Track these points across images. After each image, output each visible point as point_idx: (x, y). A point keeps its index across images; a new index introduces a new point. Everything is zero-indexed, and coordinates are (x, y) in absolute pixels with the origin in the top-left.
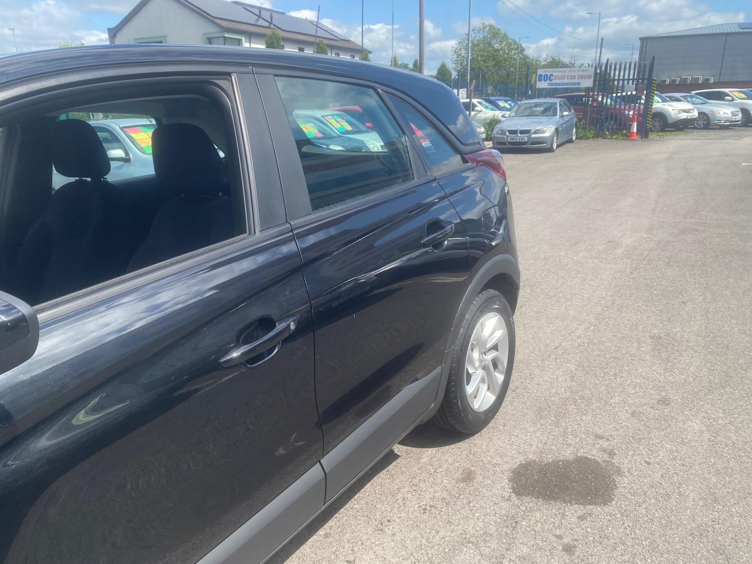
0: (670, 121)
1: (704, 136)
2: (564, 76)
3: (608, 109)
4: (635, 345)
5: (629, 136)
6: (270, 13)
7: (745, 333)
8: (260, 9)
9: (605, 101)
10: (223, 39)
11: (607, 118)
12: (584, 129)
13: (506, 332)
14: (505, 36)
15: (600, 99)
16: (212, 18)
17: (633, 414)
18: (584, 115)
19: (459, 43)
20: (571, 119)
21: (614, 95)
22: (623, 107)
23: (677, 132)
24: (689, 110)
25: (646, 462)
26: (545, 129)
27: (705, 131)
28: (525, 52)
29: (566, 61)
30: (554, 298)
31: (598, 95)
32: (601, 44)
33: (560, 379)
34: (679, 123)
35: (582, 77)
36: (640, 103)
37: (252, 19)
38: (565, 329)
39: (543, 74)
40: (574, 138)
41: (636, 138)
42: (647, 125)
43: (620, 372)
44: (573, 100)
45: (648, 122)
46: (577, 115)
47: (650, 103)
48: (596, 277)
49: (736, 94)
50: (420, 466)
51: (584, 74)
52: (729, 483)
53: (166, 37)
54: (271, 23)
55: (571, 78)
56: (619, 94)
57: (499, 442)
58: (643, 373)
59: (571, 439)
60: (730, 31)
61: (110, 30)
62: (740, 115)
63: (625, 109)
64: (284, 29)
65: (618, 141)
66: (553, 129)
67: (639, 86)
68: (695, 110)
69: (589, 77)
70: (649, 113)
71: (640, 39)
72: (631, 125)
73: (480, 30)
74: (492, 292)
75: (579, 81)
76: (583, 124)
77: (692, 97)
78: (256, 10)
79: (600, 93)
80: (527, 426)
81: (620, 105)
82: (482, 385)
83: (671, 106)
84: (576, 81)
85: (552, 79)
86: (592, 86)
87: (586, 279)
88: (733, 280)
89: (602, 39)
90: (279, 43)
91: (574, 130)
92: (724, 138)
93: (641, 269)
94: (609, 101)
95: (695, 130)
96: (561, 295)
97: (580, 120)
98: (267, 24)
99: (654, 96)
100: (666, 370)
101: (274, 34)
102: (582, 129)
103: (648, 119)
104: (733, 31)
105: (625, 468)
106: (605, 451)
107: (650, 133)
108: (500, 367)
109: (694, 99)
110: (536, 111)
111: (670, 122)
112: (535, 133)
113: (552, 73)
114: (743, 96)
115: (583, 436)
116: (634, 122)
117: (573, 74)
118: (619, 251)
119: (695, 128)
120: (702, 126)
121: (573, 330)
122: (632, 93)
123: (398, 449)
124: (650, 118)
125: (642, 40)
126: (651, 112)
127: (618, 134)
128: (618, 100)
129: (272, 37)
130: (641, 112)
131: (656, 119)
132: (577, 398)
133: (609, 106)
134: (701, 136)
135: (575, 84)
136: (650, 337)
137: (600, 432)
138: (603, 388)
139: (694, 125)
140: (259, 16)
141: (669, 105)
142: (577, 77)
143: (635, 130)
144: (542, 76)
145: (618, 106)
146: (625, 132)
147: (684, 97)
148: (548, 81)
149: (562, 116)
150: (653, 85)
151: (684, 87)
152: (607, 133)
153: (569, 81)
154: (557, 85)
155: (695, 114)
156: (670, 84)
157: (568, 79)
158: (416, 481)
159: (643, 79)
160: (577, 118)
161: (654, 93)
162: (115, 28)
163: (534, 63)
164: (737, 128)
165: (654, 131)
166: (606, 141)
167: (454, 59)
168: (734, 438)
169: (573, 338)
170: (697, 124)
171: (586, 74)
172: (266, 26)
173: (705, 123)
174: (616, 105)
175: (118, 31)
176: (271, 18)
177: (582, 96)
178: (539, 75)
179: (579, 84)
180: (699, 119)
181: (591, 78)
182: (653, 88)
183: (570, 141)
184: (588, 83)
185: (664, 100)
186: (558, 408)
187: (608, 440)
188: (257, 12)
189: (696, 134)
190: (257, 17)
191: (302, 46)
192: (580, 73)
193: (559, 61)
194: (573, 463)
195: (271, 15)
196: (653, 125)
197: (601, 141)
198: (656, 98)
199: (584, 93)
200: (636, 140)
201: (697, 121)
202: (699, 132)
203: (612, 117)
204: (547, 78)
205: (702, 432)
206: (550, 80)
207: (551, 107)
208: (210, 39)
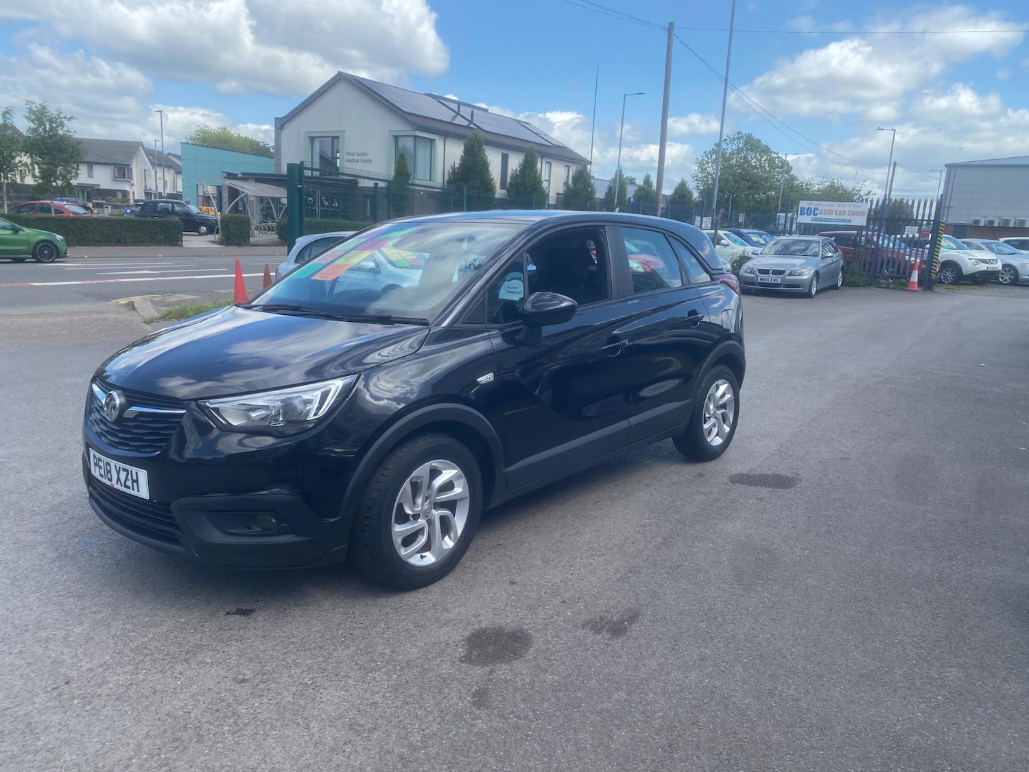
0: (965, 271)
2: (832, 212)
3: (884, 252)
5: (907, 286)
6: (471, 110)
8: (459, 104)
9: (880, 242)
10: (413, 137)
11: (882, 263)
12: (854, 274)
15: (875, 240)
16: (402, 114)
18: (853, 257)
20: (836, 261)
22: (902, 251)
23: (974, 286)
24: (990, 260)
26: (803, 271)
27: (1012, 288)
31: (872, 235)
34: (977, 275)
35: (853, 214)
36: (925, 249)
37: (448, 116)
39: (806, 208)
40: (839, 284)
41: (916, 288)
42: (932, 274)
44: (842, 239)
45: (934, 271)
46: (845, 257)
47: (937, 249)
51: (856, 210)
53: (344, 131)
54: (471, 122)
55: (840, 214)
61: (277, 120)
63: (905, 254)
64: (486, 130)
65: (895, 291)
66: (813, 272)
67: (922, 228)
68: (999, 260)
69: (862, 214)
70: (934, 260)
72: (911, 274)
73: (734, 140)
75: (850, 218)
77: (996, 245)
78: (453, 104)
79: (875, 233)
81: (905, 249)
83: (968, 254)
84: (846, 217)
85: (817, 214)
86: (865, 225)
89: (895, 162)
90: (481, 146)
91: (840, 275)
94: (886, 243)
95: (1000, 286)
97: (848, 263)
98: (466, 123)
99: (943, 241)
101: (475, 135)
102: (851, 274)
103: (934, 268)
107: (937, 285)
108: (727, 422)
109: (1000, 247)
110: (794, 249)
111: (965, 274)
112: (790, 274)
113: (818, 207)
116: (916, 269)
117: (842, 209)
119: (998, 282)
120: (1009, 281)
122: (914, 235)
124: (937, 267)
125: (950, 167)
126: (938, 260)
127: (896, 283)
128: (903, 245)
129: (473, 139)
130: (925, 259)
131: (948, 268)
133: (891, 250)
134: (1005, 293)
135: (844, 221)
139: (1000, 280)
140: (458, 113)
141: (965, 253)
142: (847, 213)
143: (915, 279)
144: (804, 208)
145: (896, 250)
146: (903, 281)
147: (987, 244)
148: (812, 216)
149: (824, 258)
150: (940, 228)
152: (882, 281)
153: (838, 217)
154: (822, 221)
155: (999, 266)
156: (982, 226)
157: (836, 214)
159: (928, 221)
160: (844, 261)
161: (943, 237)
162: (285, 117)
163: (804, 187)
165: (944, 283)
170: (1002, 278)
171: (860, 210)
172: (465, 125)
173: (1014, 279)
174: (894, 248)
175: (287, 122)
176: (472, 115)
177: (854, 235)
178: (801, 208)
179: (850, 221)
181: (864, 215)
182: (940, 231)
183: (835, 287)
184: (861, 221)
185: (959, 247)
188: (455, 107)
189: (1000, 290)
190: (455, 114)
191: (506, 152)
192: (852, 209)
195: (472, 112)
198: (946, 243)
199: (855, 232)
200: (916, 291)
201: (1002, 274)
202: (1005, 289)
203: (888, 262)
204: (809, 211)
206: (814, 215)
207: (812, 246)
208: (396, 138)
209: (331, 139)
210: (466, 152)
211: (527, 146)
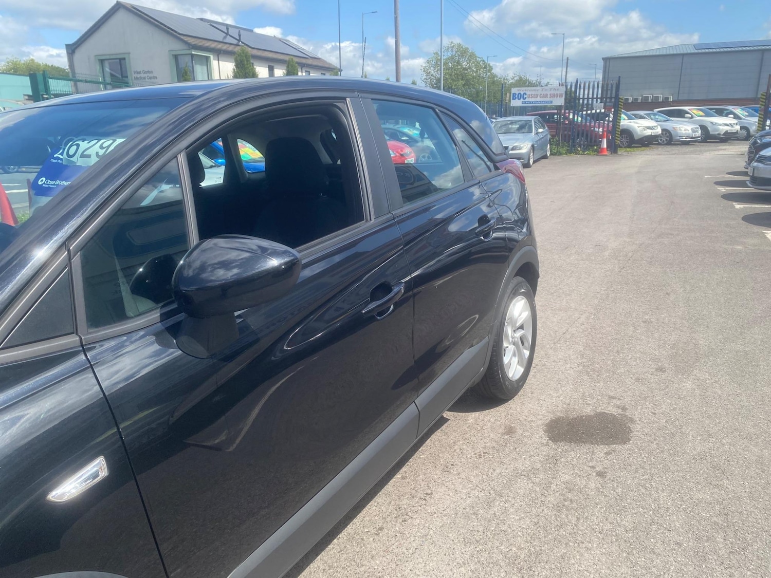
0: (636, 138)
1: (668, 152)
2: (537, 95)
3: (579, 125)
4: (631, 328)
5: (599, 152)
6: (237, 31)
7: (720, 315)
8: (228, 26)
9: (576, 118)
10: (190, 56)
11: (578, 135)
12: (557, 145)
13: (530, 314)
14: (473, 56)
15: (571, 117)
16: (178, 35)
17: (637, 380)
18: (556, 132)
19: (428, 62)
20: (545, 136)
21: (584, 113)
22: (593, 124)
23: (643, 148)
24: (653, 127)
25: (652, 413)
26: (522, 146)
27: (668, 147)
28: (493, 71)
29: (533, 79)
30: (555, 294)
31: (569, 113)
32: (567, 63)
33: (572, 357)
34: (644, 139)
35: (554, 96)
36: (609, 121)
37: (219, 36)
38: (569, 318)
39: (517, 93)
40: (548, 154)
41: (606, 153)
42: (616, 141)
43: (621, 350)
44: (546, 117)
45: (617, 138)
46: (550, 132)
47: (618, 121)
48: (590, 276)
49: (694, 111)
50: (468, 425)
51: (556, 92)
52: (719, 423)
53: (129, 53)
54: (239, 40)
55: (543, 97)
56: (589, 112)
57: (530, 405)
58: (641, 350)
59: (589, 401)
60: (685, 52)
61: (68, 46)
62: (700, 132)
63: (594, 127)
64: (253, 47)
65: (590, 156)
66: (530, 146)
67: (607, 104)
68: (659, 127)
69: (561, 96)
70: (617, 129)
71: (603, 59)
72: (601, 141)
73: (448, 49)
74: (520, 279)
75: (551, 99)
76: (556, 140)
77: (655, 115)
78: (223, 27)
79: (572, 111)
80: (551, 392)
81: (590, 122)
82: (513, 358)
83: (637, 123)
84: (548, 99)
85: (526, 98)
86: (563, 104)
87: (581, 278)
88: (707, 274)
89: (568, 58)
90: (249, 61)
91: (549, 146)
92: (685, 153)
93: (628, 268)
94: (580, 119)
95: (659, 146)
96: (561, 291)
97: (553, 136)
98: (235, 42)
99: (621, 114)
100: (659, 346)
101: (243, 51)
102: (555, 146)
103: (617, 135)
104: (689, 52)
105: (636, 418)
106: (618, 407)
107: (619, 149)
108: (526, 344)
109: (657, 117)
110: (511, 128)
112: (512, 149)
113: (526, 92)
114: (701, 113)
115: (599, 398)
116: (604, 138)
117: (545, 93)
118: (607, 253)
119: (659, 144)
120: (665, 142)
121: (576, 319)
122: (600, 111)
123: (447, 414)
124: (618, 134)
125: (605, 59)
126: (619, 129)
127: (589, 150)
128: (589, 118)
129: (242, 54)
130: (610, 129)
131: (623, 136)
132: (589, 370)
133: (580, 124)
134: (665, 151)
135: (547, 102)
136: (643, 322)
137: (612, 394)
138: (610, 362)
139: (658, 141)
140: (227, 34)
141: (635, 123)
142: (549, 96)
143: (605, 145)
144: (516, 94)
145: (588, 124)
146: (596, 148)
147: (648, 115)
148: (522, 100)
149: (537, 133)
150: (620, 103)
151: (647, 105)
152: (579, 149)
153: (542, 99)
154: (530, 103)
155: (659, 131)
156: (632, 102)
157: (540, 97)
158: (467, 436)
159: (611, 98)
160: (550, 135)
161: (621, 111)
162: (74, 44)
164: (697, 143)
165: (622, 147)
166: (578, 156)
167: (423, 78)
168: (720, 393)
169: (577, 325)
170: (661, 140)
171: (558, 92)
172: (235, 43)
173: (668, 140)
174: (586, 122)
175: (76, 48)
176: (240, 36)
177: (554, 114)
178: (513, 94)
179: (551, 102)
180: (661, 135)
181: (562, 97)
182: (620, 106)
183: (545, 157)
184: (560, 101)
185: (630, 118)
186: (574, 379)
187: (619, 399)
188: (224, 29)
189: (661, 149)
190: (224, 35)
191: (272, 64)
192: (552, 92)
193: (526, 80)
194: (594, 417)
195: (239, 32)
196: (621, 142)
197: (573, 157)
198: (623, 116)
199: (556, 111)
200: (606, 155)
201: (661, 137)
202: (663, 148)
203: (583, 134)
204: (520, 96)
205: (694, 390)
206: (524, 99)
207: (526, 124)
208: (176, 57)
209: (118, 60)
210: (237, 66)
211: (286, 58)
